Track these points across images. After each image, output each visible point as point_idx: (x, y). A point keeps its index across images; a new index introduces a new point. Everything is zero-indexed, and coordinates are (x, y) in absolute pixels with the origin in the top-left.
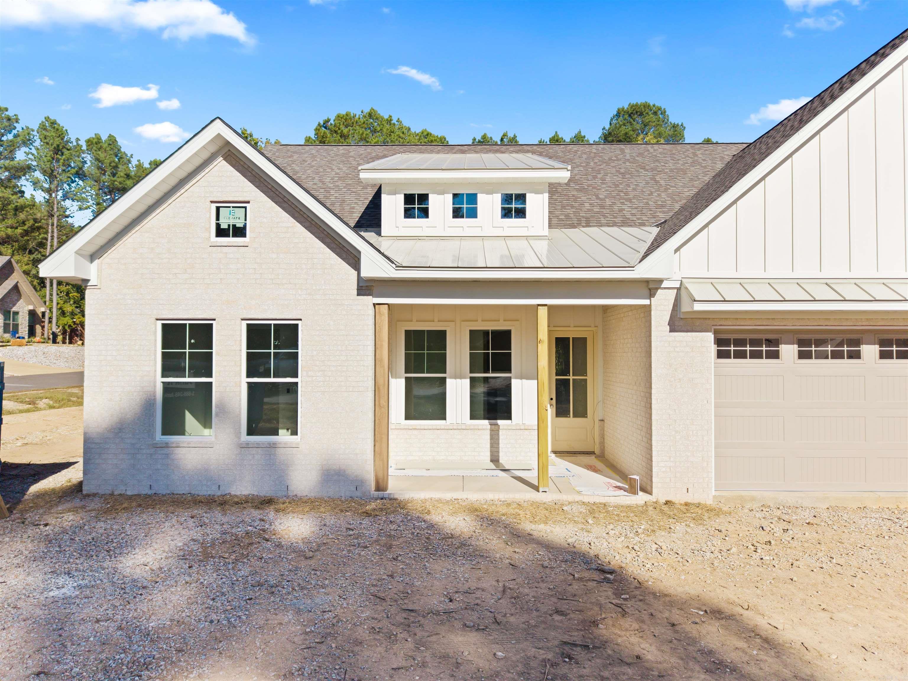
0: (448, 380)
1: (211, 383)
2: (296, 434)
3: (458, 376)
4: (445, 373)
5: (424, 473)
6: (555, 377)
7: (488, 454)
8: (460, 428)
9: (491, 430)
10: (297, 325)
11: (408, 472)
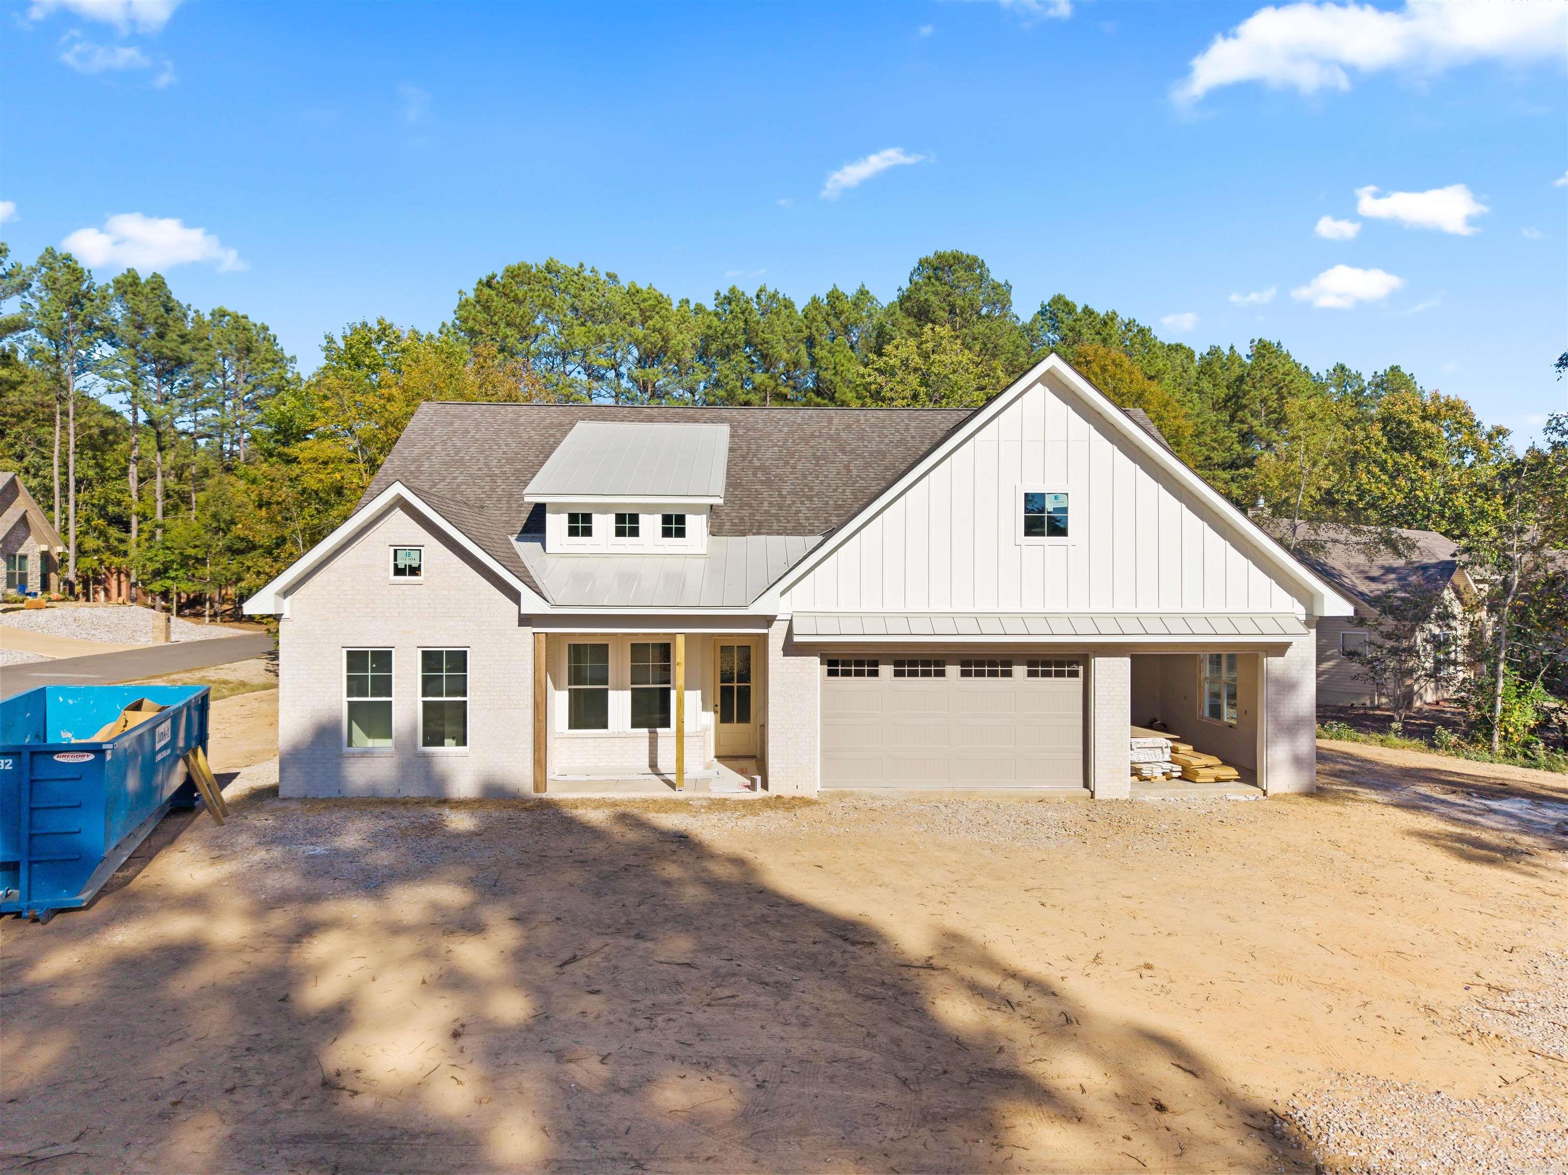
0: (610, 692)
1: (391, 702)
2: (465, 744)
3: (622, 688)
4: (607, 684)
5: (585, 778)
6: (719, 685)
7: (647, 760)
8: (622, 737)
9: (650, 738)
10: (466, 652)
11: (569, 778)
